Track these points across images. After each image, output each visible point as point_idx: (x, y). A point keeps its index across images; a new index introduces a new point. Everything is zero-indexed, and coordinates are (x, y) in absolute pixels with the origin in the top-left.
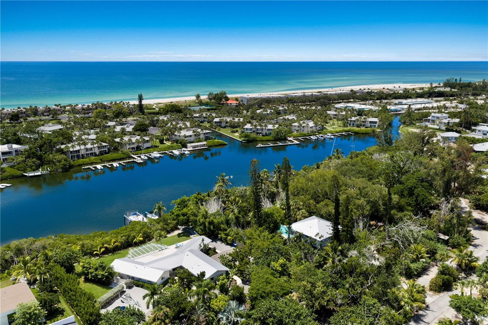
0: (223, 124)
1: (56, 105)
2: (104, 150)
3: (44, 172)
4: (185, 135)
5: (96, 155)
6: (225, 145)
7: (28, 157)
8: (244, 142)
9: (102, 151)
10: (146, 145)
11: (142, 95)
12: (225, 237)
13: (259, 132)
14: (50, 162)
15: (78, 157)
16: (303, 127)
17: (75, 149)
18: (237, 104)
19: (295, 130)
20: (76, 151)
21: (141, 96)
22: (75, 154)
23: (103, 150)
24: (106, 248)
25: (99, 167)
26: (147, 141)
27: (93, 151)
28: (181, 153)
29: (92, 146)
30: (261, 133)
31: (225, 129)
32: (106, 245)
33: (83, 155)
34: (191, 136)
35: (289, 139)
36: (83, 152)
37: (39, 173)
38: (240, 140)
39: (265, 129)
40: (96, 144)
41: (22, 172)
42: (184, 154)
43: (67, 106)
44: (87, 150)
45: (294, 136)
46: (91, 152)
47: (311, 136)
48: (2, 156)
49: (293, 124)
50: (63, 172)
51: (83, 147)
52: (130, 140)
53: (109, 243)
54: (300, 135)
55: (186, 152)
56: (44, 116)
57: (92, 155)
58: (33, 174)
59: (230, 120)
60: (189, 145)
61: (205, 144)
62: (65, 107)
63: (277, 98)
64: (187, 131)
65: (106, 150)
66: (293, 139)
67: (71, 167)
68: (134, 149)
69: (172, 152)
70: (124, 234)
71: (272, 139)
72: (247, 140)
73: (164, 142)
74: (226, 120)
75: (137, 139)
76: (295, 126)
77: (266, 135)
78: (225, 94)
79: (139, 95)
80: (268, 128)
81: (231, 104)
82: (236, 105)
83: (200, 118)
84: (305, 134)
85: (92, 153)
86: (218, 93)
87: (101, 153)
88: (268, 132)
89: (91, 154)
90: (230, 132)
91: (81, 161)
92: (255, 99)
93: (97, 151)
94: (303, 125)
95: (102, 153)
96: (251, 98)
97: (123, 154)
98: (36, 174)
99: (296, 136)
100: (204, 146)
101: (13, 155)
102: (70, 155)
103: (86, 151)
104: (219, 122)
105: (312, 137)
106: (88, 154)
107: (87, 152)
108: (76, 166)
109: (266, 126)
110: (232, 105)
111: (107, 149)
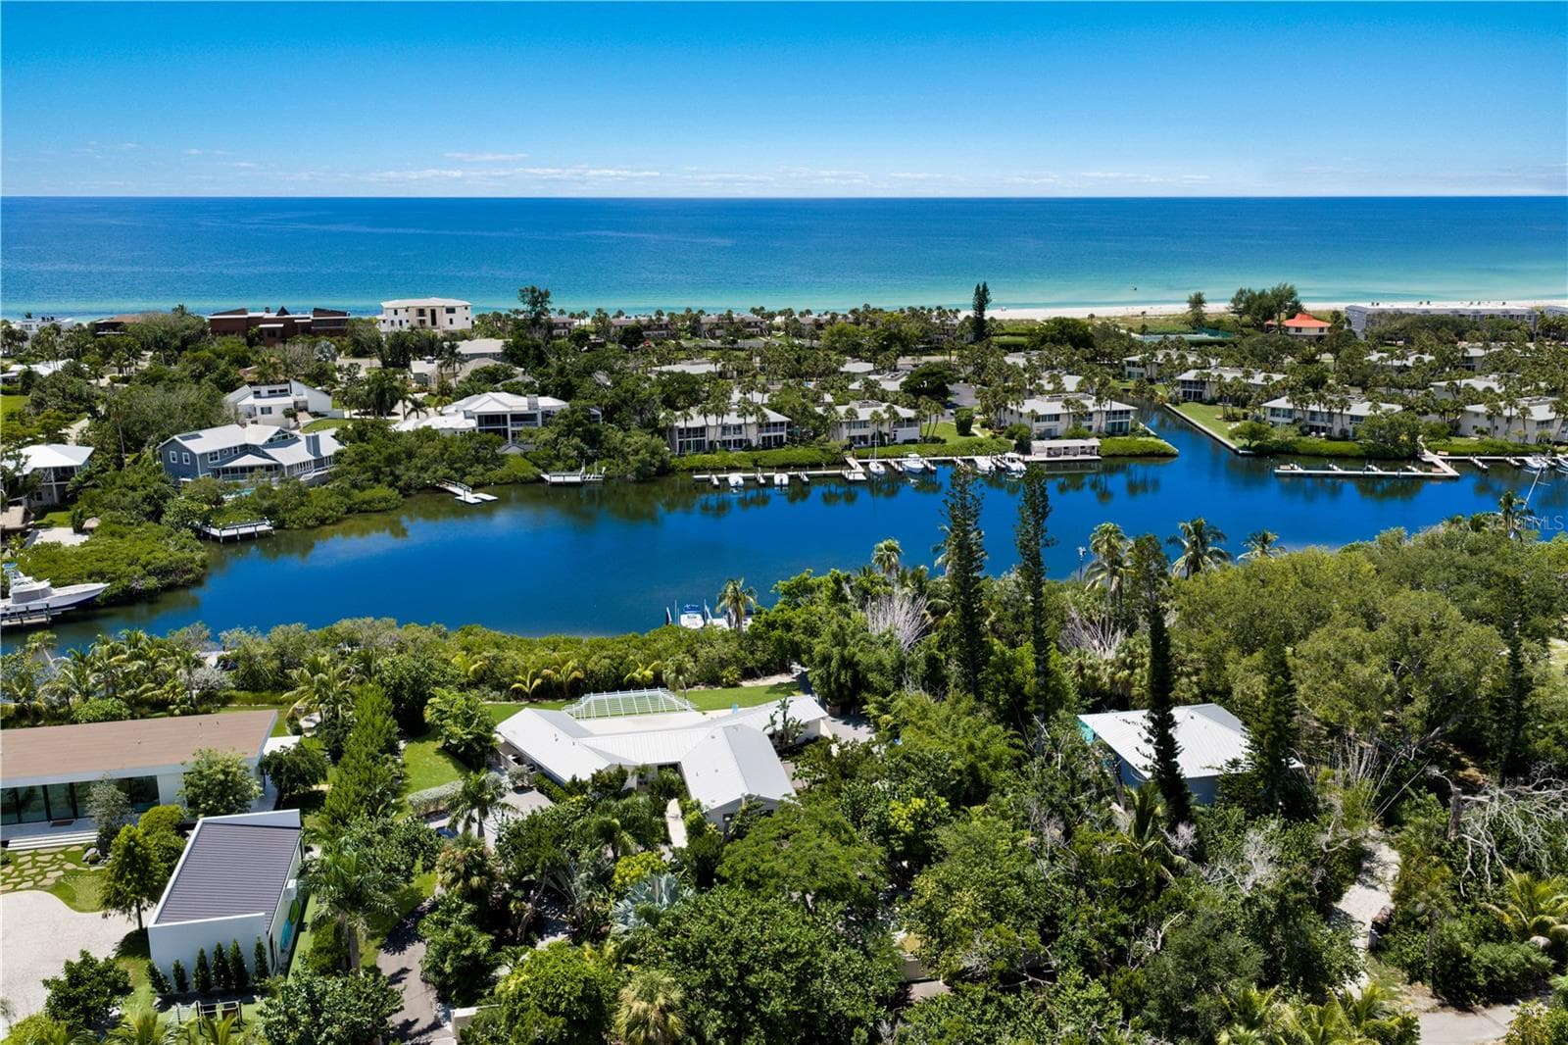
0: (1210, 392)
1: (754, 311)
2: (775, 437)
3: (591, 477)
4: (1033, 411)
5: (749, 447)
6: (1167, 455)
7: (569, 432)
8: (1242, 455)
9: (770, 437)
10: (904, 433)
11: (988, 286)
12: (876, 713)
13: (1318, 423)
14: (614, 453)
15: (699, 447)
16: (1509, 419)
17: (691, 424)
18: (1322, 329)
19: (1474, 427)
20: (696, 429)
21: (985, 290)
22: (692, 439)
23: (772, 434)
24: (547, 679)
25: (735, 478)
26: (909, 420)
27: (743, 437)
28: (997, 467)
29: (741, 421)
30: (1324, 429)
31: (1213, 407)
32: (546, 672)
33: (711, 443)
34: (1057, 417)
35: (1428, 456)
36: (713, 435)
37: (577, 479)
38: (1234, 447)
39: (1341, 414)
40: (751, 415)
41: (540, 471)
42: (1008, 469)
43: (781, 313)
44: (725, 428)
45: (1456, 449)
46: (737, 437)
47: (1527, 455)
48: (512, 425)
49: (1469, 408)
50: (637, 482)
51: (712, 420)
52: (851, 413)
53: (558, 666)
54: (1478, 449)
55: (1014, 466)
56: (714, 337)
57: (741, 446)
58: (560, 479)
59: (1235, 378)
60: (1035, 444)
61: (1093, 447)
62: (772, 316)
63: (1492, 317)
64: (1048, 401)
65: (781, 437)
66: (1443, 460)
67: (665, 470)
68: (866, 443)
69: (973, 460)
70: (610, 653)
71: (1354, 454)
72: (1254, 449)
73: (973, 430)
74: (1220, 376)
75: (875, 412)
76: (1477, 414)
77: (1344, 436)
78: (1292, 293)
79: (978, 287)
80: (1353, 412)
81: (1298, 329)
82: (1317, 333)
83: (1144, 366)
84: (1502, 447)
85: (741, 440)
86: (1264, 291)
87: (767, 444)
88: (1350, 428)
89: (739, 444)
90: (1220, 417)
91: (699, 458)
92: (1399, 315)
93: (754, 436)
94: (1506, 413)
95: (770, 444)
96: (1382, 314)
97: (820, 453)
98: (568, 479)
99: (1462, 450)
100: (1091, 454)
101: (536, 425)
102: (678, 440)
103: (723, 434)
104: (1196, 382)
105: (1529, 460)
106: (730, 441)
107: (726, 438)
108: (682, 470)
109: (1344, 404)
110: (1304, 333)
111: (784, 434)
